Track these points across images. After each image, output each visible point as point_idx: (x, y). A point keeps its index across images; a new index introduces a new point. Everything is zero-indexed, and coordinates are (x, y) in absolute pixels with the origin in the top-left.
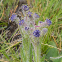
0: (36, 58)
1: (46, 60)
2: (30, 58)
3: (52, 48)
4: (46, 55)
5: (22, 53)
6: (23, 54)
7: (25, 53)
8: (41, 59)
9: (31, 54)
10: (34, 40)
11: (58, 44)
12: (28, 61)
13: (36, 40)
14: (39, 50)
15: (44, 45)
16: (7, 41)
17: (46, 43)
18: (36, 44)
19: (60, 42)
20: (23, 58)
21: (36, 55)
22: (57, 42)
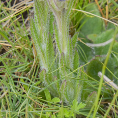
0: (60, 39)
1: (81, 41)
2: (49, 40)
3: (91, 17)
4: (81, 30)
5: (33, 30)
6: (35, 31)
7: (39, 28)
8: (70, 40)
9: (50, 31)
10: (57, 5)
11: (103, 9)
12: (46, 43)
13: (60, 6)
14: (67, 23)
15: (76, 11)
16: (6, 4)
17: (80, 8)
18: (60, 13)
19: (106, 4)
20: (36, 39)
21: (60, 33)
22: (100, 4)
